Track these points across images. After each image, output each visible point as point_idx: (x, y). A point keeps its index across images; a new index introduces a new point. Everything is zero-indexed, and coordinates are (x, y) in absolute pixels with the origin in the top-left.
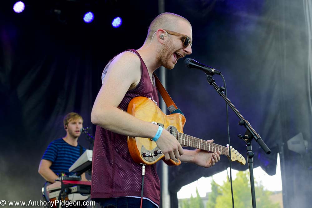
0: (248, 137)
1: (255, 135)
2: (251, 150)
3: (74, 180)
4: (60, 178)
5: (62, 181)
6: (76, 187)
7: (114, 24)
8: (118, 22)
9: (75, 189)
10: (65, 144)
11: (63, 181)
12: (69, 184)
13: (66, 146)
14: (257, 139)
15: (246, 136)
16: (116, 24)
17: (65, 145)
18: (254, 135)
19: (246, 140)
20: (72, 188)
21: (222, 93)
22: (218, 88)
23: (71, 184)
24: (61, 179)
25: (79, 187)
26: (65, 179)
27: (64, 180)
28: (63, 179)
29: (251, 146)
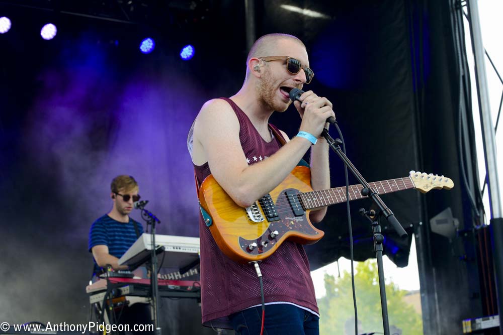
0: (375, 213)
1: (385, 210)
2: (379, 233)
3: (125, 277)
4: (106, 274)
5: (107, 278)
6: (128, 287)
7: (184, 55)
8: (189, 52)
9: (127, 290)
10: (112, 221)
11: (110, 279)
12: (119, 283)
13: (116, 225)
14: (387, 215)
15: (371, 212)
16: (187, 55)
17: (113, 223)
18: (383, 210)
19: (372, 217)
20: (122, 289)
21: (337, 148)
22: (331, 142)
23: (121, 283)
24: (106, 276)
25: (132, 287)
26: (112, 275)
27: (110, 277)
28: (109, 275)
29: (380, 226)
